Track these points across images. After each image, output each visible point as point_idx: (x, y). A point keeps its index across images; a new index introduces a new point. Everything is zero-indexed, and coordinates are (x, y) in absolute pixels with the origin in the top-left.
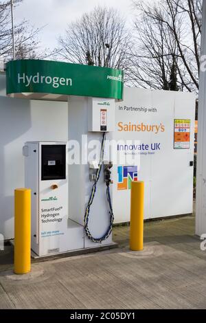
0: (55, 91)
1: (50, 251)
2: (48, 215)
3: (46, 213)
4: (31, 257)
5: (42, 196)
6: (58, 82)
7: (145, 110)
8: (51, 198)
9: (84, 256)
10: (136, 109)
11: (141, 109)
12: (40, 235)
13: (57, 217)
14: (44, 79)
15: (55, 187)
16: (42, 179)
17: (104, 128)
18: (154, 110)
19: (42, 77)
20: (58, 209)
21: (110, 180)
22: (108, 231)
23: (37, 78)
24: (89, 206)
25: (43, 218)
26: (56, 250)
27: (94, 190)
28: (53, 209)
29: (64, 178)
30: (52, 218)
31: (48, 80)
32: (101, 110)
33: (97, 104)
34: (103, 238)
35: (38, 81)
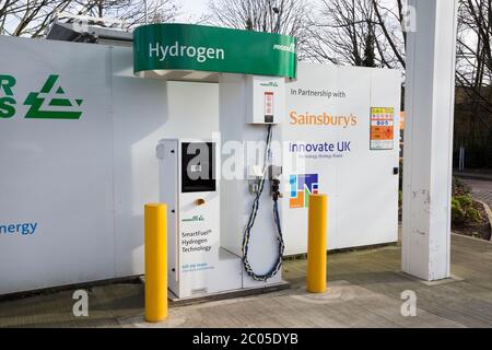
0: (200, 67)
1: (195, 291)
2: (191, 242)
3: (188, 239)
4: (169, 300)
5: (182, 215)
6: (205, 55)
7: (329, 95)
8: (195, 218)
9: (241, 300)
10: (315, 93)
11: (323, 93)
12: (181, 269)
13: (204, 245)
14: (185, 50)
15: (201, 202)
16: (183, 191)
17: (269, 119)
18: (342, 94)
19: (182, 48)
20: (204, 233)
21: (278, 193)
22: (276, 265)
23: (175, 50)
24: (249, 229)
25: (184, 246)
26: (203, 290)
27: (255, 206)
28: (197, 233)
29: (214, 190)
30: (197, 246)
31: (191, 52)
32: (266, 93)
33: (259, 84)
34: (269, 275)
35: (177, 54)
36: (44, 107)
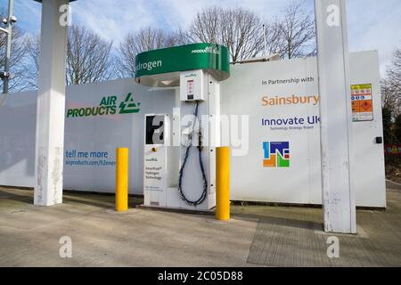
0: (149, 73)
1: (152, 203)
2: (151, 173)
3: (149, 171)
5: (146, 157)
6: (152, 66)
7: (297, 81)
8: (153, 159)
10: (283, 81)
11: (291, 81)
12: (145, 188)
13: (157, 176)
14: (142, 66)
15: (154, 150)
16: (147, 143)
17: (190, 97)
18: (310, 79)
20: (158, 169)
25: (146, 175)
28: (154, 168)
29: (163, 143)
30: (153, 176)
31: (145, 66)
32: (188, 81)
36: (126, 108)
